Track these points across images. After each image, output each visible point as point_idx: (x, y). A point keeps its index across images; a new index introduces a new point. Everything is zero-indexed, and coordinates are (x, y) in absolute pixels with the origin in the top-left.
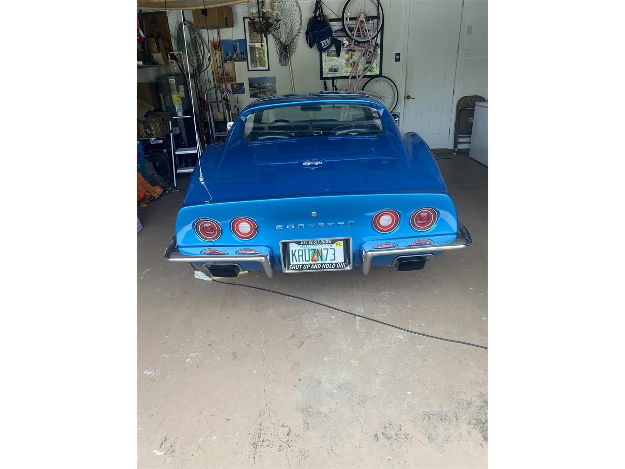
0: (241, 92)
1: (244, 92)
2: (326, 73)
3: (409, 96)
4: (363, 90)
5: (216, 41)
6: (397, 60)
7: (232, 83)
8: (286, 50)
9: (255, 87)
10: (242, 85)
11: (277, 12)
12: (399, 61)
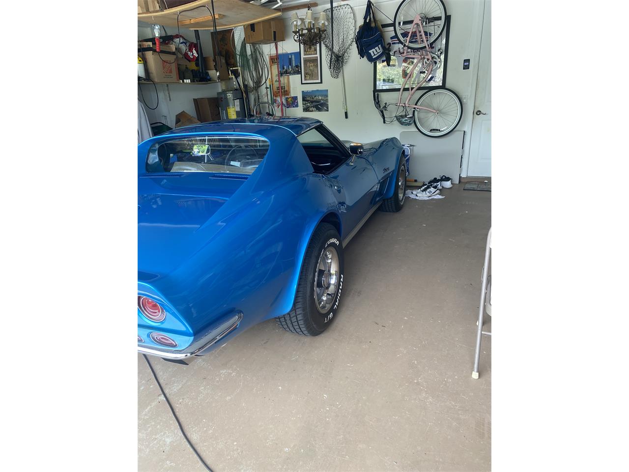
0: (294, 106)
1: (297, 106)
2: (380, 85)
3: (480, 111)
4: (416, 105)
5: (274, 55)
6: (466, 67)
7: (286, 97)
8: (338, 61)
9: (308, 101)
10: (295, 98)
11: (323, 22)
12: (468, 68)
